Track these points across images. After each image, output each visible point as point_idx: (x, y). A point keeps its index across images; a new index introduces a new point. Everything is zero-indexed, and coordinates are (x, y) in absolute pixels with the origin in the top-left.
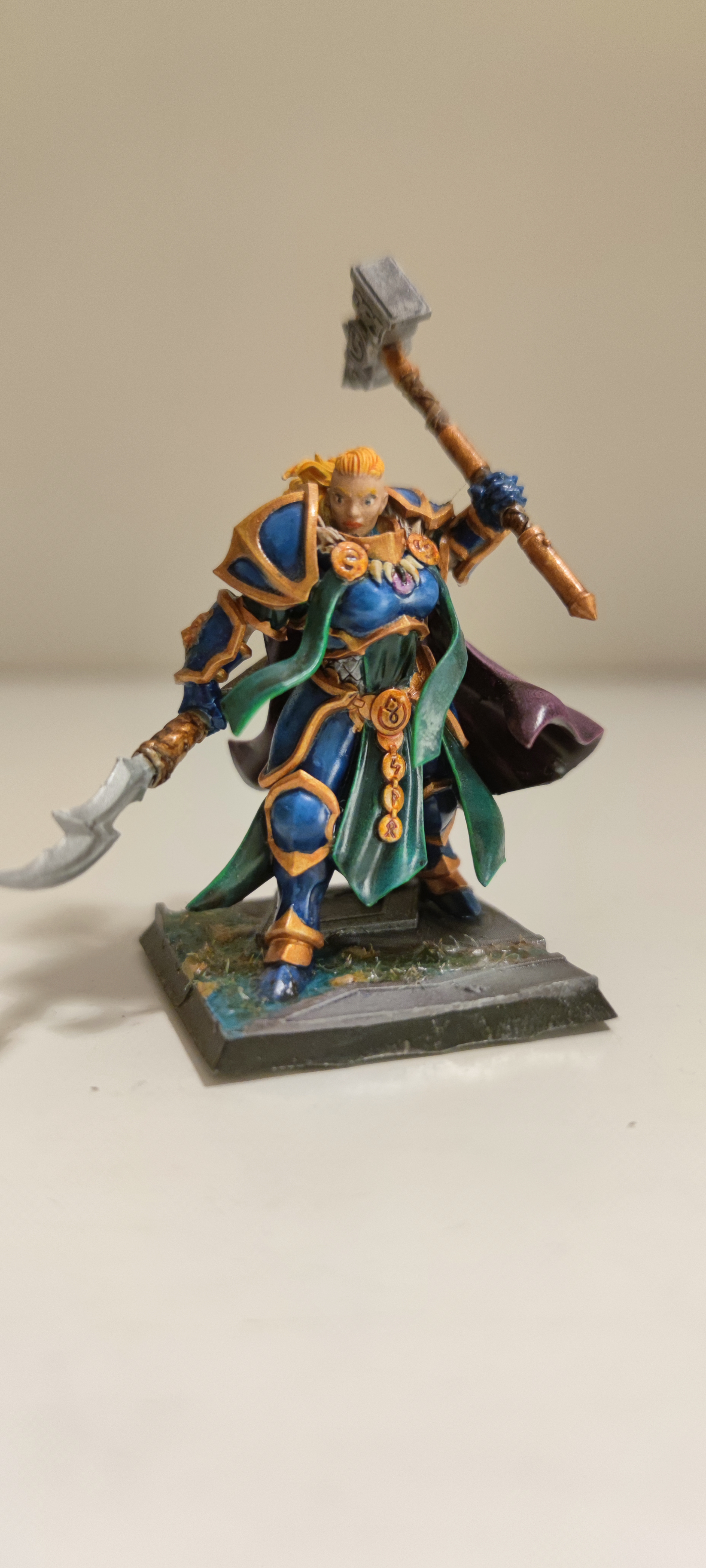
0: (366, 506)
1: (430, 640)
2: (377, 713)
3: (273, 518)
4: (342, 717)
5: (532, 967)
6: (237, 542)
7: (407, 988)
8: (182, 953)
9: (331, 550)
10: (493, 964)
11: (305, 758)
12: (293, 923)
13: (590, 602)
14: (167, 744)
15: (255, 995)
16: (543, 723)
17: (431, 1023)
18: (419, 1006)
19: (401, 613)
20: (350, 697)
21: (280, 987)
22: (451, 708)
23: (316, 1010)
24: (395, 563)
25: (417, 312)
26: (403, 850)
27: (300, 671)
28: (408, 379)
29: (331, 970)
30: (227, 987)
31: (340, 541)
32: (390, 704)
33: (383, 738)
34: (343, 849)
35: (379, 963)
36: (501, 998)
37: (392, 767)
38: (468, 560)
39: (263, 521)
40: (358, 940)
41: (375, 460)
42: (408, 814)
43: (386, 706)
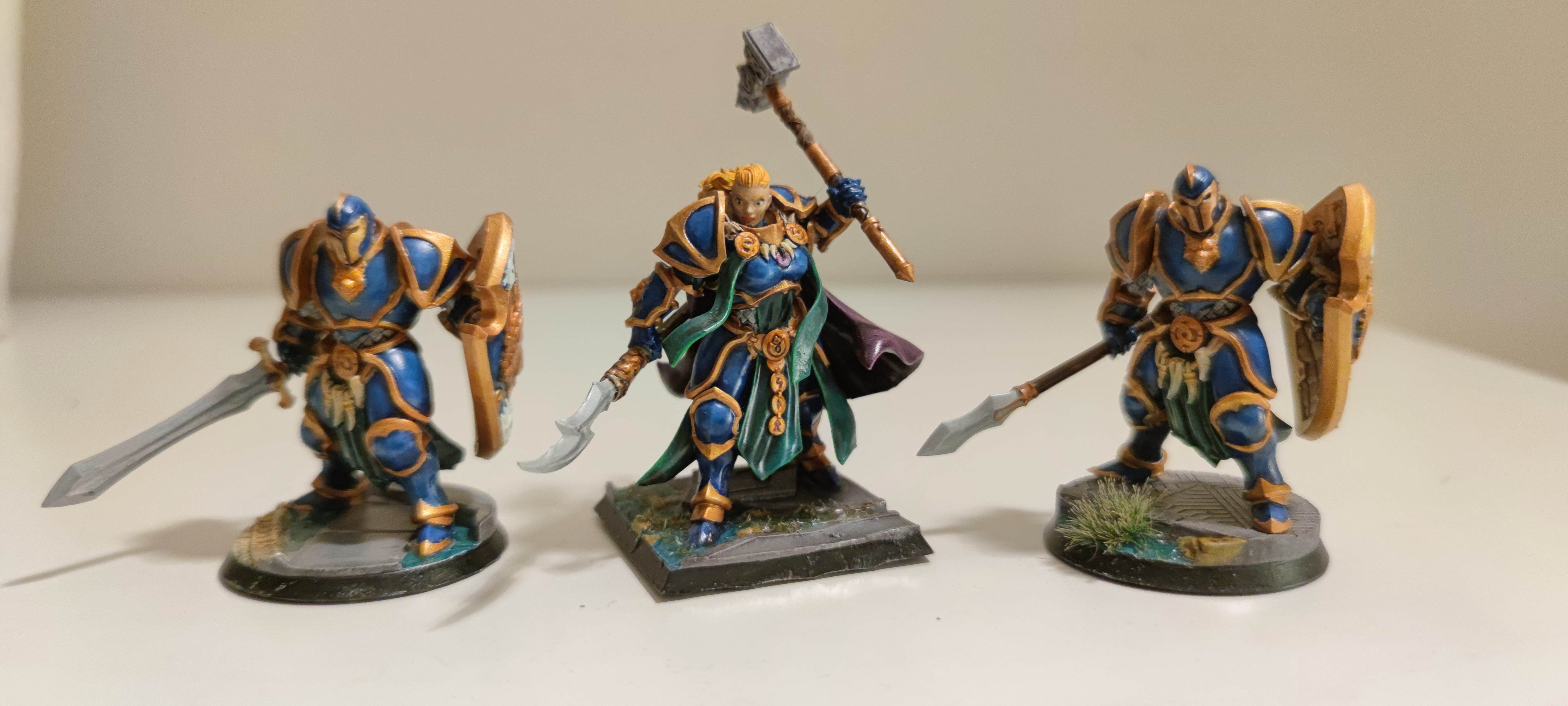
0: (757, 206)
1: (802, 294)
2: (766, 346)
3: (694, 216)
4: (743, 349)
5: (875, 520)
6: (669, 230)
7: (790, 536)
8: (631, 517)
9: (735, 238)
10: (849, 519)
11: (718, 378)
12: (710, 493)
13: (910, 270)
14: (624, 371)
15: (686, 542)
16: (879, 353)
17: (807, 558)
18: (798, 547)
19: (782, 279)
20: (748, 336)
21: (703, 537)
22: (818, 341)
23: (728, 551)
24: (778, 244)
25: (790, 65)
26: (785, 440)
27: (715, 321)
28: (784, 109)
29: (737, 525)
30: (666, 538)
31: (741, 231)
32: (776, 340)
33: (771, 363)
34: (745, 441)
35: (770, 519)
36: (854, 541)
37: (777, 383)
38: (828, 237)
39: (687, 218)
40: (755, 505)
41: (763, 175)
42: (789, 416)
43: (773, 341)
